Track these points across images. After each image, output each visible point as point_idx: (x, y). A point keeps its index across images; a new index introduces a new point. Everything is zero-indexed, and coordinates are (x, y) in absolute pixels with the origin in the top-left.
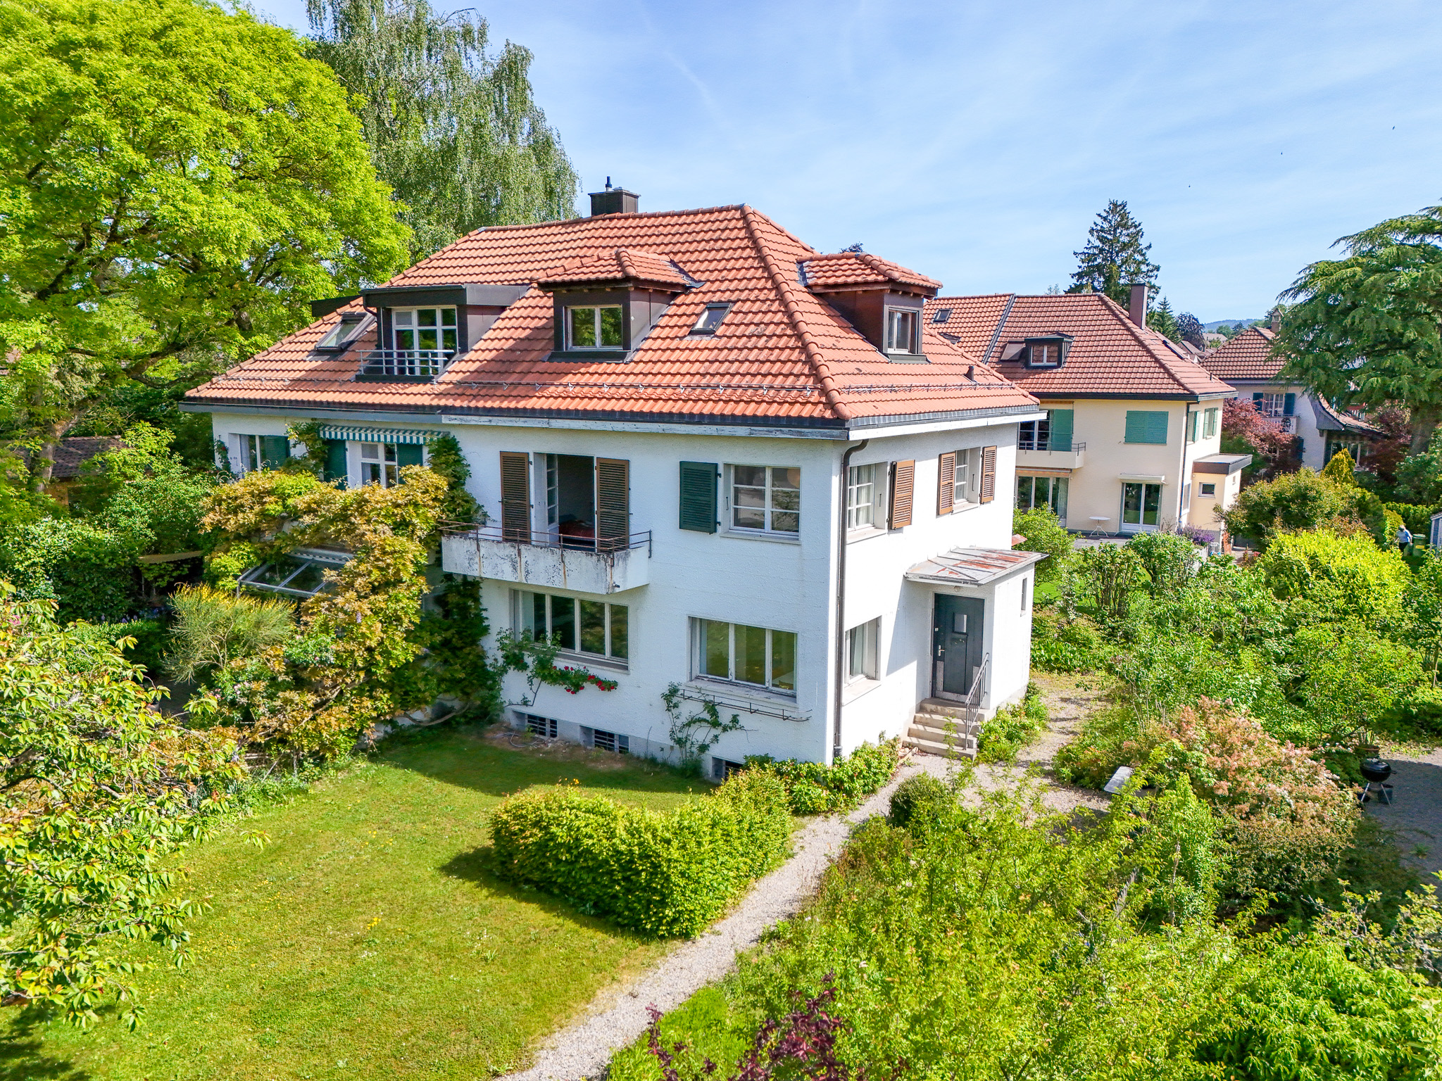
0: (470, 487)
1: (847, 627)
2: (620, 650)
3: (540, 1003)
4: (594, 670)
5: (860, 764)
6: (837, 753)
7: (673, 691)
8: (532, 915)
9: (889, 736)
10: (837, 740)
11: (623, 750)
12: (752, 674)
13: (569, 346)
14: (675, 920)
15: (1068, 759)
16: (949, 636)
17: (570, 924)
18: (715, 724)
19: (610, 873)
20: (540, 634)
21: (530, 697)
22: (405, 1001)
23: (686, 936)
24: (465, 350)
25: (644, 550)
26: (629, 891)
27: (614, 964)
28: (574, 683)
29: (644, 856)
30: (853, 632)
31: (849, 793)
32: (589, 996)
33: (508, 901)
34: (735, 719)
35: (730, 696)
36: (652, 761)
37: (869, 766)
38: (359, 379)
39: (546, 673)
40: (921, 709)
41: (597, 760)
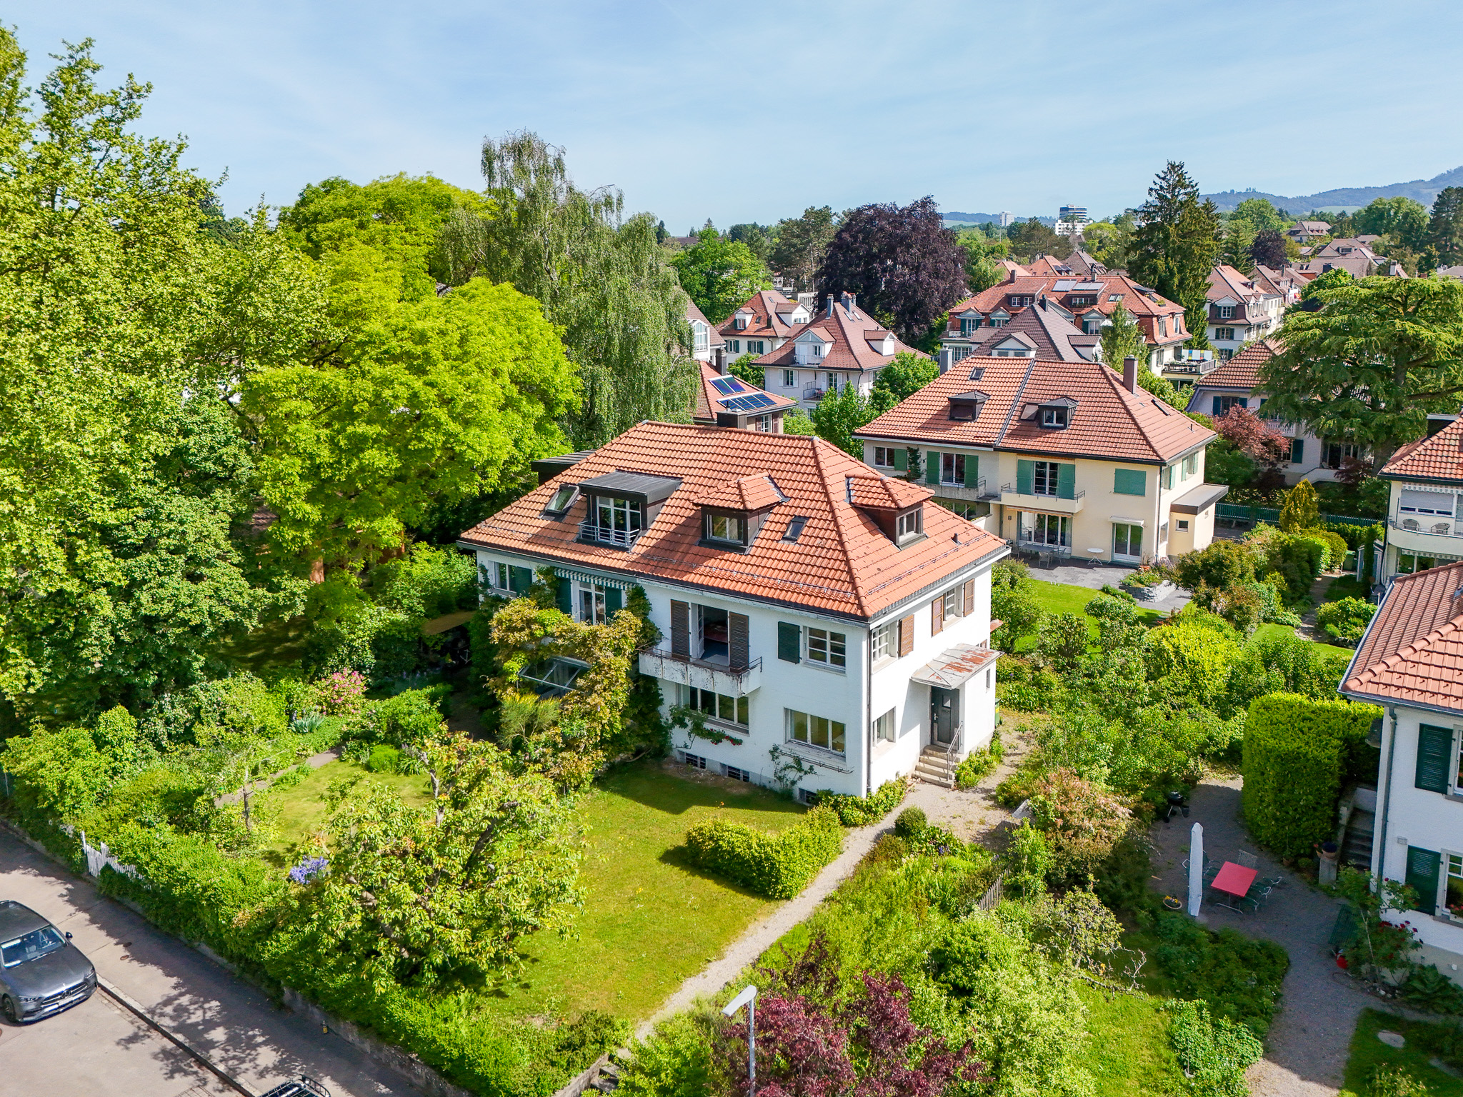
0: (652, 617)
1: (874, 718)
2: (744, 720)
3: (723, 930)
4: (729, 732)
5: (882, 796)
6: (868, 790)
7: (776, 749)
8: (710, 886)
9: (902, 775)
10: (869, 783)
11: (746, 778)
12: (820, 741)
13: (710, 536)
14: (783, 891)
15: (1004, 791)
16: (940, 709)
17: (731, 892)
18: (800, 770)
19: (750, 866)
20: (694, 706)
21: (689, 743)
22: (663, 929)
23: (788, 898)
24: (645, 528)
25: (758, 668)
26: (760, 875)
27: (755, 912)
28: (717, 738)
29: (767, 859)
30: (879, 720)
31: (875, 813)
32: (745, 927)
33: (698, 879)
34: (811, 768)
35: (809, 754)
36: (763, 788)
37: (887, 796)
38: (579, 541)
39: (698, 730)
40: (924, 753)
41: (731, 787)
